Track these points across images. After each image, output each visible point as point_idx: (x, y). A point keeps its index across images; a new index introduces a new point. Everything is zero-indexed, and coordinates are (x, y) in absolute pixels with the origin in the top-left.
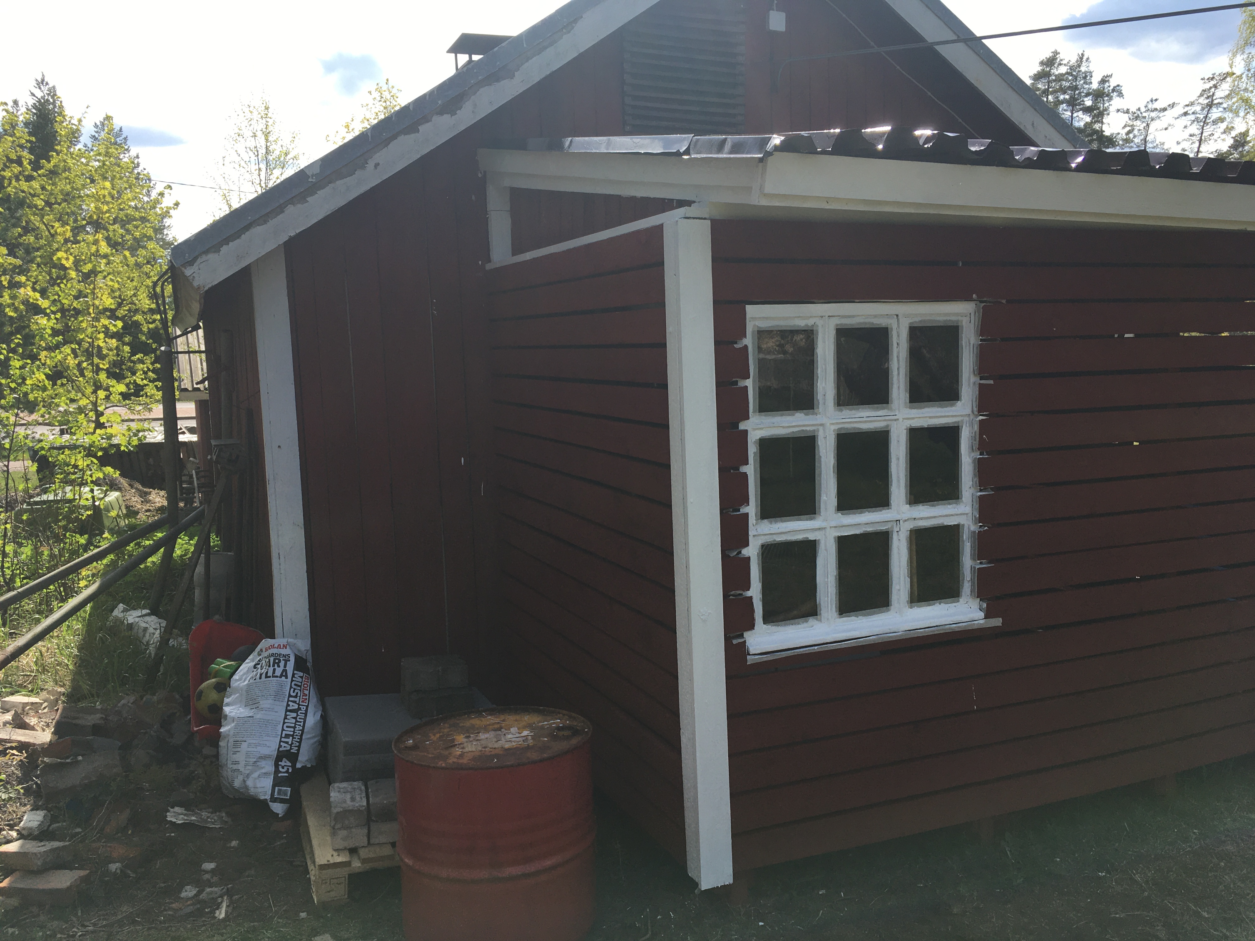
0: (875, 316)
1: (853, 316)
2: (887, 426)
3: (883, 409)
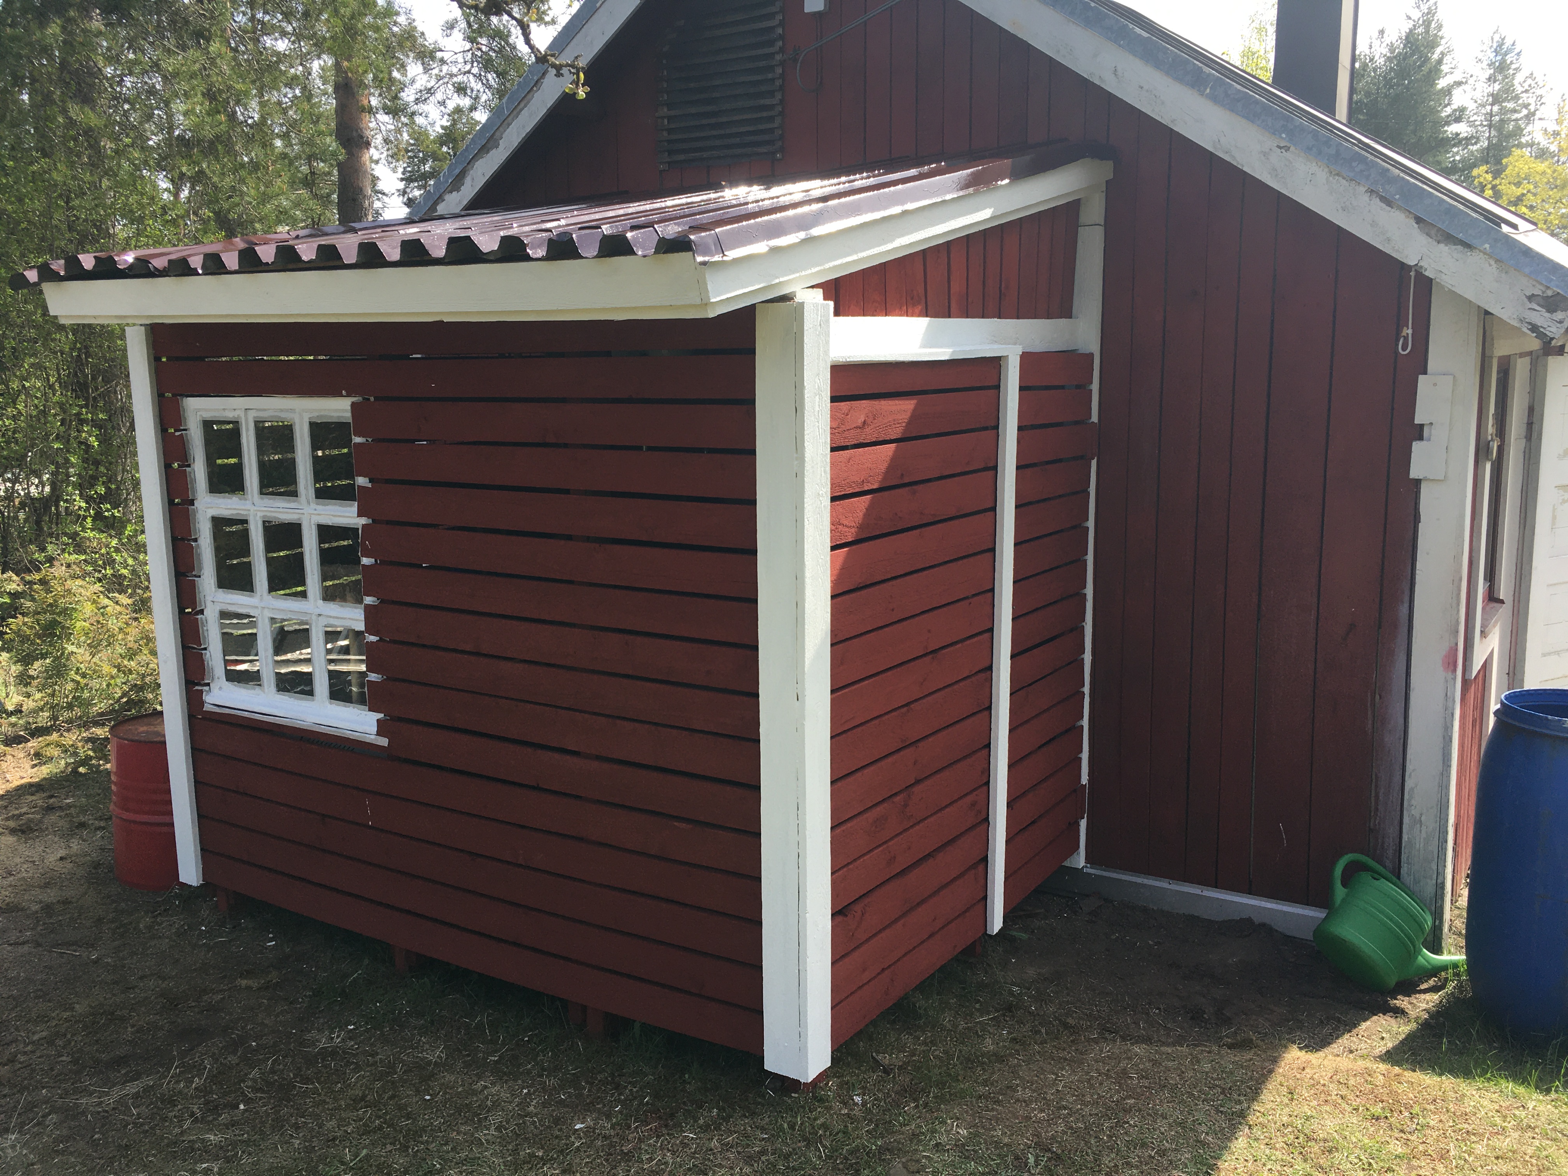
0: (282, 410)
1: (265, 410)
2: (299, 519)
3: (294, 502)
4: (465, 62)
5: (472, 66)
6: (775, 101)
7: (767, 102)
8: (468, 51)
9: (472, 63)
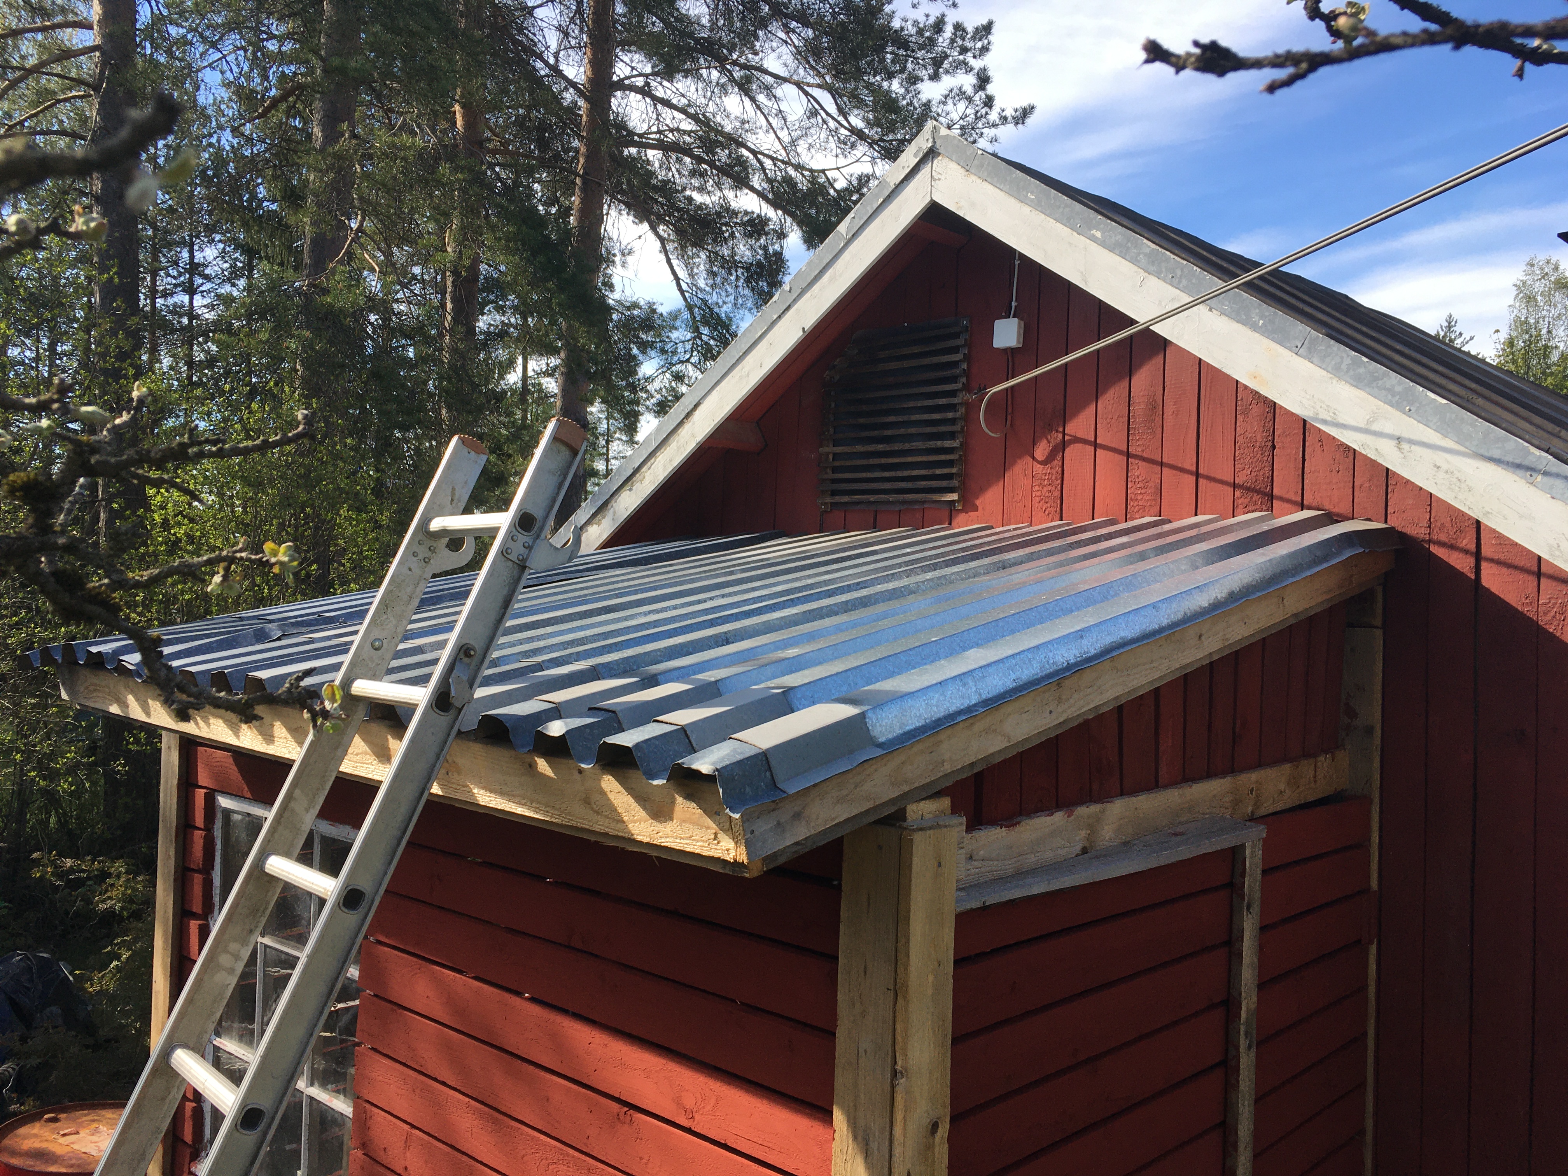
4: (685, 352)
5: (692, 356)
6: (955, 444)
7: (947, 444)
8: (689, 340)
9: (692, 351)
